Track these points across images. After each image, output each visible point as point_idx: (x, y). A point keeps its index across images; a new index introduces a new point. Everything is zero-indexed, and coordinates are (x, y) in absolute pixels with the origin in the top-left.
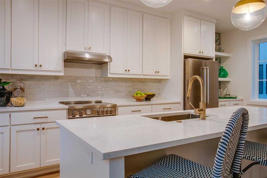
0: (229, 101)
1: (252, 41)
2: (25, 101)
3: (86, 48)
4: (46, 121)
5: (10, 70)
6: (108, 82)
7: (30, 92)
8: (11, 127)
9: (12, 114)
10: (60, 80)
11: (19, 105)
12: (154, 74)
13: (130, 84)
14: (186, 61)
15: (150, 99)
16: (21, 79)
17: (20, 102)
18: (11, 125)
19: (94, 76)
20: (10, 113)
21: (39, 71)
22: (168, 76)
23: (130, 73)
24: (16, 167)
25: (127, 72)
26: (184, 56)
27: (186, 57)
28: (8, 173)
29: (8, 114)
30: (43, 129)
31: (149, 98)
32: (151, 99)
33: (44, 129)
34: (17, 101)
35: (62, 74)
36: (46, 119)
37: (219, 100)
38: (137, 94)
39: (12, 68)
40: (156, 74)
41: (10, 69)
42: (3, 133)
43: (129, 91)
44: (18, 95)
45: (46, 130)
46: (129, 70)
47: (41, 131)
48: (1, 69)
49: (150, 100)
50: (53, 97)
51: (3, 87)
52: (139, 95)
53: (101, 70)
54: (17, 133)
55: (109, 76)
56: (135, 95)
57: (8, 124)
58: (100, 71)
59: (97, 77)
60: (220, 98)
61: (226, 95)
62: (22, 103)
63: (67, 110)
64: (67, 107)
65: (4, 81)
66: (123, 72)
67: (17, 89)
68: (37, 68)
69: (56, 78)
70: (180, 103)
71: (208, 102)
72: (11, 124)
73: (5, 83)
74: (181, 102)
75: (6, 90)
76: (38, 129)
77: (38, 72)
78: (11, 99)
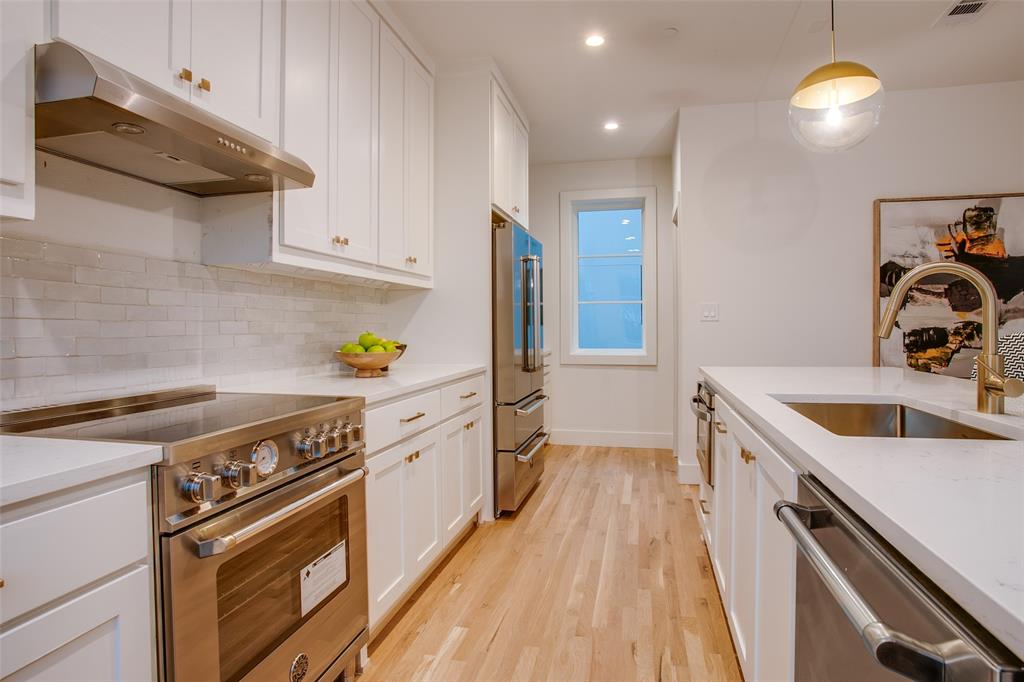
1: (572, 202)
12: (402, 265)
14: (499, 231)
19: (169, 255)
22: (428, 278)
25: (339, 251)
26: (492, 212)
46: (346, 242)
53: (199, 225)
55: (279, 257)
56: (360, 350)
58: (194, 229)
59: (182, 262)
70: (485, 371)
74: (487, 368)
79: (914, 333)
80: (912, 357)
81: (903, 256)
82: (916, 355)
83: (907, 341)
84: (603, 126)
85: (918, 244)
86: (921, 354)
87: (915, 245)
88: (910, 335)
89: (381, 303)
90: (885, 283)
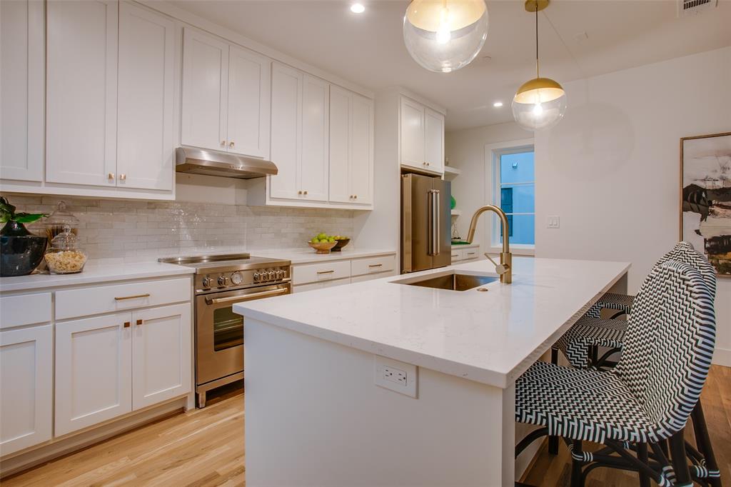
0: (462, 248)
1: (493, 150)
2: (85, 259)
3: (224, 142)
4: (145, 304)
5: (43, 184)
6: (260, 215)
7: (87, 237)
8: (57, 324)
9: (59, 293)
10: (160, 210)
11: (69, 268)
12: (347, 200)
13: (302, 220)
14: (405, 179)
15: (340, 248)
16: (67, 207)
17: (72, 262)
18: (56, 321)
19: (233, 203)
20: (53, 291)
21: (118, 190)
22: (369, 205)
23: (307, 197)
24: (72, 420)
25: (302, 197)
26: (401, 168)
27: (404, 171)
28: (49, 437)
29: (49, 294)
30: (139, 322)
31: (340, 245)
32: (342, 249)
33: (141, 323)
34: (66, 262)
35: (172, 197)
36: (146, 300)
37: (453, 247)
38: (320, 240)
39: (47, 181)
40: (352, 201)
41: (40, 182)
42: (35, 341)
43: (301, 234)
44: (67, 246)
45: (145, 324)
46: (305, 193)
47: (134, 328)
48: (2, 179)
49: (340, 251)
50: (144, 249)
51: (20, 225)
52: (325, 241)
53: (246, 191)
54: (73, 337)
55: (269, 203)
56: (317, 241)
57: (49, 318)
58: (244, 192)
59: (238, 206)
60: (453, 243)
61: (455, 238)
62: (78, 264)
63: (193, 276)
64: (191, 269)
65: (21, 212)
66: (294, 195)
67: (62, 231)
68: (113, 183)
69: (152, 205)
70: (395, 254)
71: (439, 252)
72: (57, 318)
73: (26, 216)
74: (397, 252)
75: (29, 234)
76: (127, 325)
77: (116, 192)
78: (48, 256)
79: (714, 239)
80: (712, 258)
81: (705, 180)
82: (717, 257)
83: (708, 245)
84: (493, 105)
85: (718, 171)
86: (722, 256)
87: (716, 171)
88: (710, 240)
89: (349, 217)
90: (687, 200)
